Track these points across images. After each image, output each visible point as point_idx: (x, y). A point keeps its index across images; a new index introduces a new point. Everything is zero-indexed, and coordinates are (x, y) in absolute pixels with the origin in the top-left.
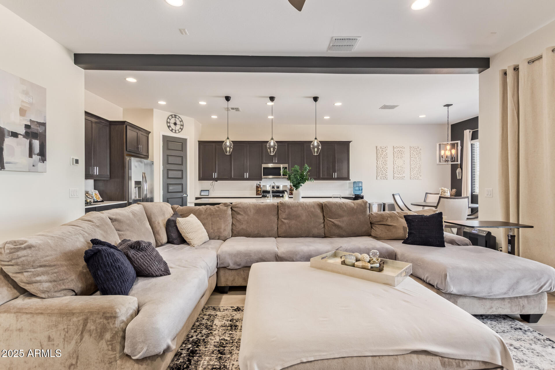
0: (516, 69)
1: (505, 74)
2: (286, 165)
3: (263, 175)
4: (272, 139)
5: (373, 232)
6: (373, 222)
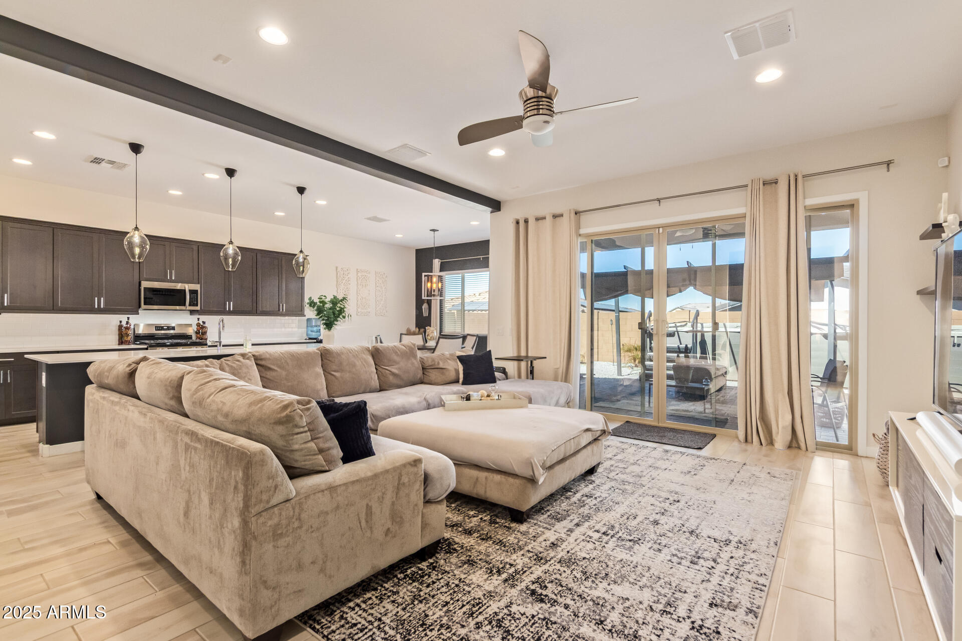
0: (526, 221)
1: (518, 223)
2: (196, 287)
3: (145, 304)
4: (231, 242)
5: (425, 379)
6: (425, 367)
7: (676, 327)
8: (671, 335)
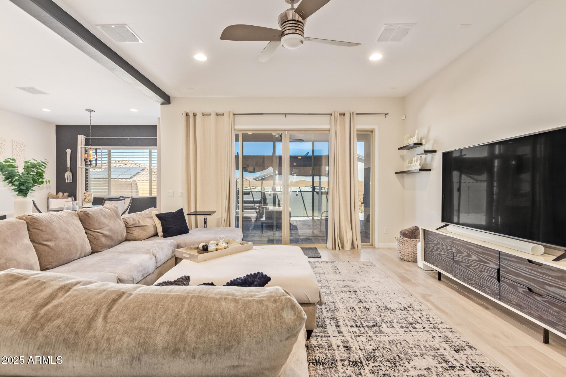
0: (195, 115)
1: (187, 115)
5: (129, 236)
6: (128, 226)
7: (251, 189)
8: (248, 193)
